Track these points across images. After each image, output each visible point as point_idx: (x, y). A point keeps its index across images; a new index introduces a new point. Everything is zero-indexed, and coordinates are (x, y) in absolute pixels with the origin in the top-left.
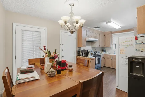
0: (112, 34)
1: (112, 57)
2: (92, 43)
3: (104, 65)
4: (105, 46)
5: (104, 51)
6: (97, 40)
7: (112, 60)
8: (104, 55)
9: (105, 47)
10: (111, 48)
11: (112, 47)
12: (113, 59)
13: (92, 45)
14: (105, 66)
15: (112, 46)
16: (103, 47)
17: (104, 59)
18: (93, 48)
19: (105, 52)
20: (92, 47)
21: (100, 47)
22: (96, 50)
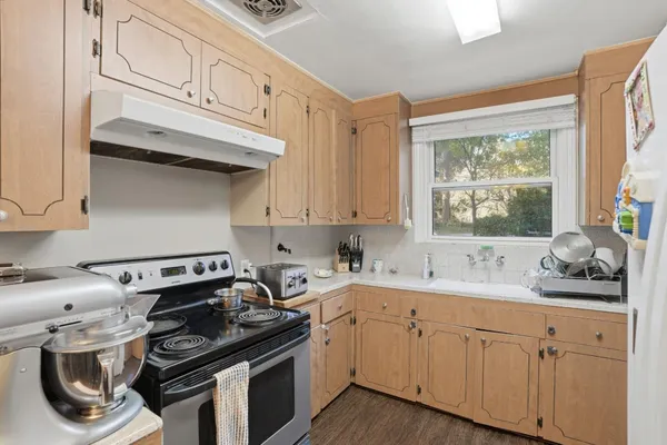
0: (412, 122)
1: (413, 312)
2: (233, 183)
3: (353, 373)
4: (355, 214)
5: (351, 255)
6: (276, 146)
7: (415, 331)
8: (351, 288)
9: (360, 220)
10: (403, 229)
11: (408, 223)
12: (418, 325)
13: (233, 203)
14: (359, 380)
15: (411, 218)
16: (345, 222)
17: (354, 322)
18: (242, 232)
19: (356, 265)
20: (234, 228)
21: (315, 221)
22: (281, 248)
